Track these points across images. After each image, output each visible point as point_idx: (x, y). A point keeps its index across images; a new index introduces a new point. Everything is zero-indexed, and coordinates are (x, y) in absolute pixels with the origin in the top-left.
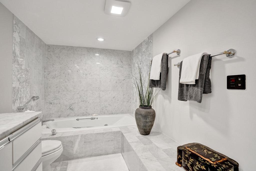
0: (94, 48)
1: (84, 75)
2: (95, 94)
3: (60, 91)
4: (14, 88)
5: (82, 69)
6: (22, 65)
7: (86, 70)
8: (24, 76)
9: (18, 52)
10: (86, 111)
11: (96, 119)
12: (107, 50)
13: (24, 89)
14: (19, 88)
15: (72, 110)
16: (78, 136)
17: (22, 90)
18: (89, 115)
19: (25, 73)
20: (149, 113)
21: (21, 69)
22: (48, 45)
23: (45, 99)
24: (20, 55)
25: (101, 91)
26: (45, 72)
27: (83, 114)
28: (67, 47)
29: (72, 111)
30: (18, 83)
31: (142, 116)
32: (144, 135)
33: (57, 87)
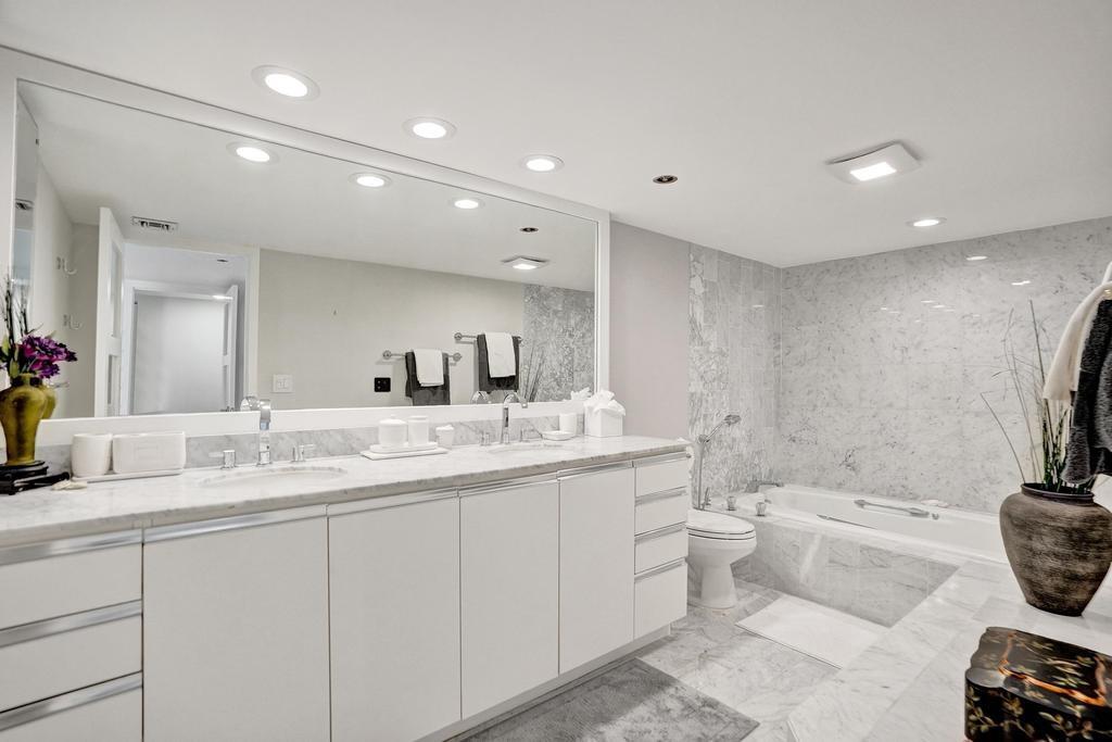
0: (932, 246)
1: (898, 352)
2: (943, 424)
3: (819, 404)
4: (692, 394)
5: (890, 329)
6: (709, 343)
7: (904, 333)
8: (714, 367)
9: (700, 319)
10: (905, 483)
11: (930, 518)
12: (994, 238)
13: (715, 396)
14: (702, 394)
15: (854, 469)
16: (812, 535)
17: (710, 399)
18: (915, 498)
19: (717, 359)
20: (1047, 516)
21: (708, 352)
22: (784, 270)
23: (778, 426)
24: (706, 320)
25: (967, 412)
26: (778, 348)
27: (892, 492)
28: (837, 262)
29: (853, 474)
30: (701, 383)
31: (1012, 522)
32: (1034, 605)
33: (809, 393)
